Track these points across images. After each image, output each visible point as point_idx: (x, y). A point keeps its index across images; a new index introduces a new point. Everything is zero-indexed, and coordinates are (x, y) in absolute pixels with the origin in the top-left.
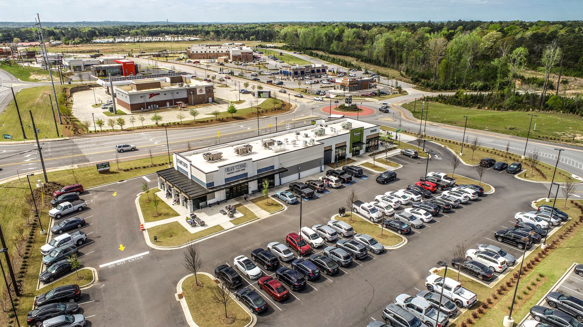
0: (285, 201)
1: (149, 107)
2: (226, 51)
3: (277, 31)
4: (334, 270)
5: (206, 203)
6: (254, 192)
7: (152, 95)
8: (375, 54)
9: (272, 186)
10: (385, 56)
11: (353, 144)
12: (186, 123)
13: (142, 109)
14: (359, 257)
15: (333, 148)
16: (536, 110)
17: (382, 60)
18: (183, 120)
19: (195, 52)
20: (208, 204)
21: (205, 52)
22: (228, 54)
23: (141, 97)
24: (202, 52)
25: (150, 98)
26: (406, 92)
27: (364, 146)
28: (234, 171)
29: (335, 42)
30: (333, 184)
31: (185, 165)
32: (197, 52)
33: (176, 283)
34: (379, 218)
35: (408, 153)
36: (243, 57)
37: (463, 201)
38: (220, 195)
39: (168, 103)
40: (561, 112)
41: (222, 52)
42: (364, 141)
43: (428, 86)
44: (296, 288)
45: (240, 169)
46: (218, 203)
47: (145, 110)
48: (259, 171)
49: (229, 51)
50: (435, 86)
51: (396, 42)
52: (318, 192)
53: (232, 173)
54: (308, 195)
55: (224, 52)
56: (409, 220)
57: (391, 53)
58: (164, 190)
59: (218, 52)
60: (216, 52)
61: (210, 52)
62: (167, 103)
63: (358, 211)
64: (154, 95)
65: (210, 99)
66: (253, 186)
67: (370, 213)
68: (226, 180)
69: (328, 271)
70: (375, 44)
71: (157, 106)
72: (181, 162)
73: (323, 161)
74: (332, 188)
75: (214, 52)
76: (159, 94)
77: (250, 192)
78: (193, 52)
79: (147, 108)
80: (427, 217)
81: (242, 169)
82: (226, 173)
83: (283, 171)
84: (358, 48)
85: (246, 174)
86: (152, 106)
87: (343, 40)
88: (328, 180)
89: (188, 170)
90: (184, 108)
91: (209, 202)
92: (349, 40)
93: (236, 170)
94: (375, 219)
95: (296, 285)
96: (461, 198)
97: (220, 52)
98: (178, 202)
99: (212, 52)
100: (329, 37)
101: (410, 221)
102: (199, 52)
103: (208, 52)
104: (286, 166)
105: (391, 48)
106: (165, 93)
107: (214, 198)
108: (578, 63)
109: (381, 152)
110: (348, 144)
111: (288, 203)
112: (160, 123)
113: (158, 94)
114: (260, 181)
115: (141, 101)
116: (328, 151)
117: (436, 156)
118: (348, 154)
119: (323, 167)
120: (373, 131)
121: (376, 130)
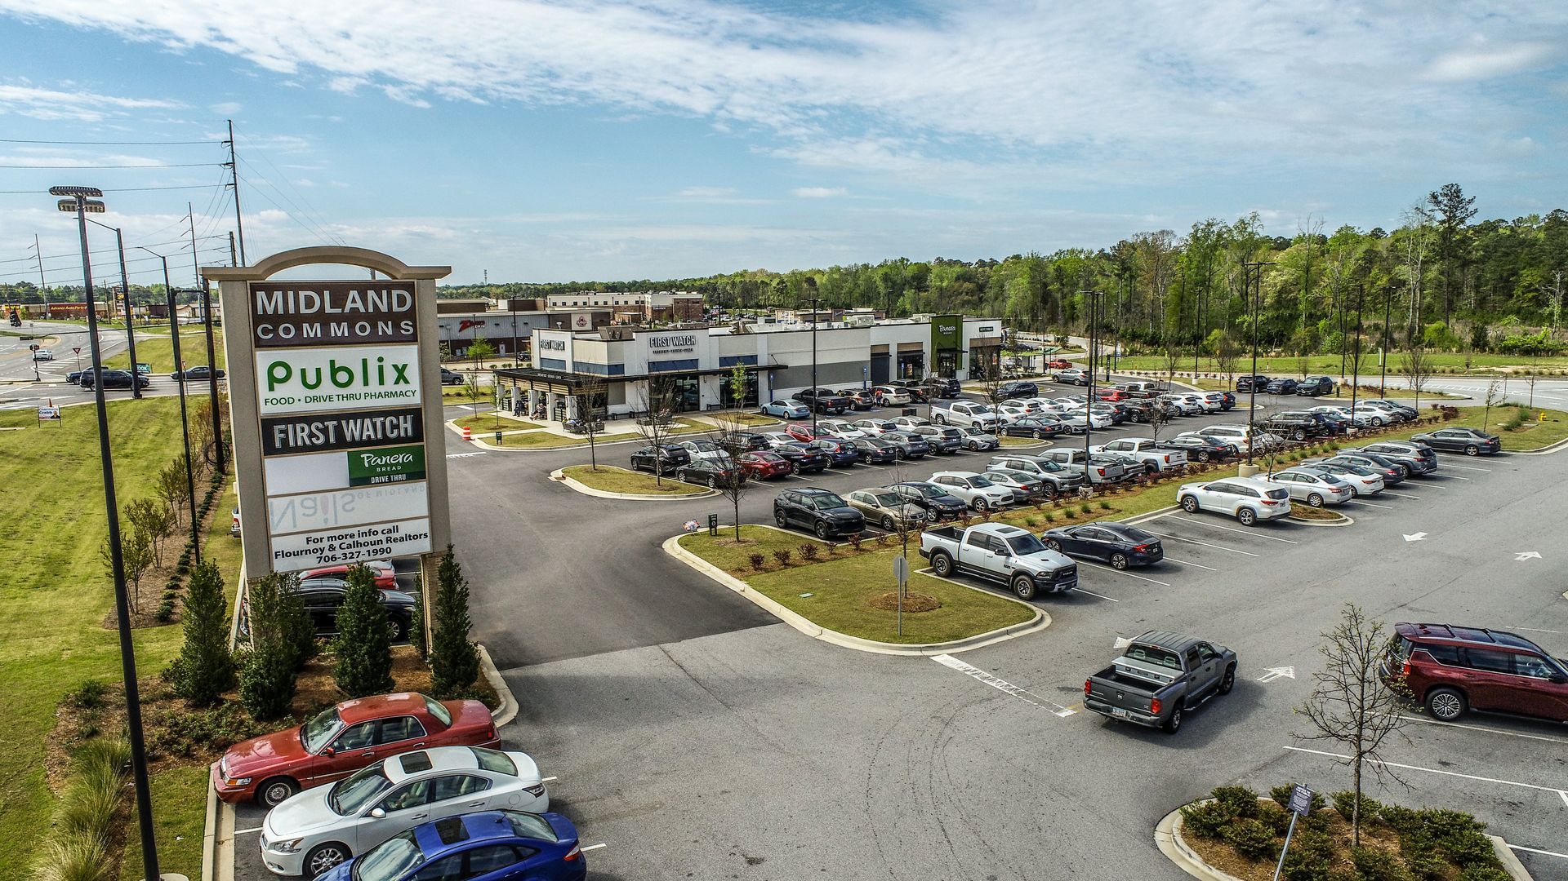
0: (782, 417)
1: (458, 352)
2: (637, 302)
3: (762, 282)
4: (887, 450)
5: (606, 411)
6: (710, 407)
7: (465, 324)
8: (1008, 310)
9: (752, 400)
10: (1033, 309)
11: (939, 351)
14: (943, 447)
15: (893, 351)
16: (1393, 350)
17: (1026, 318)
20: (610, 413)
22: (640, 306)
25: (460, 330)
26: (1080, 347)
27: (966, 358)
28: (669, 349)
29: (909, 293)
30: (892, 398)
31: (561, 346)
33: (549, 472)
34: (992, 422)
35: (1071, 377)
36: (678, 310)
37: (1185, 408)
38: (636, 397)
39: (503, 346)
40: (1454, 350)
41: (626, 302)
42: (966, 346)
43: (1134, 337)
44: (805, 464)
45: (683, 348)
46: (631, 415)
48: (724, 361)
49: (643, 302)
50: (1153, 338)
51: (1056, 270)
52: (859, 408)
53: (665, 352)
54: (835, 403)
55: (632, 302)
56: (1059, 420)
57: (1046, 297)
58: (510, 409)
59: (617, 303)
60: (610, 303)
62: (501, 346)
63: (946, 418)
64: (472, 324)
66: (709, 392)
67: (973, 415)
68: (653, 365)
69: (876, 455)
70: (1006, 288)
72: (549, 345)
73: (868, 369)
74: (891, 406)
76: (483, 323)
77: (703, 407)
79: (454, 353)
80: (1099, 417)
81: (686, 347)
82: (651, 350)
83: (777, 373)
84: (968, 302)
85: (694, 362)
87: (928, 286)
88: (883, 390)
89: (565, 356)
91: (613, 409)
92: (944, 285)
93: (672, 347)
94: (982, 423)
95: (806, 458)
96: (1181, 402)
97: (622, 303)
98: (543, 415)
100: (894, 283)
101: (1062, 422)
104: (784, 363)
105: (1045, 285)
106: (498, 320)
107: (623, 401)
108: (1514, 300)
109: (1005, 378)
110: (927, 349)
111: (790, 418)
113: (480, 324)
116: (879, 358)
120: (985, 330)
121: (992, 329)
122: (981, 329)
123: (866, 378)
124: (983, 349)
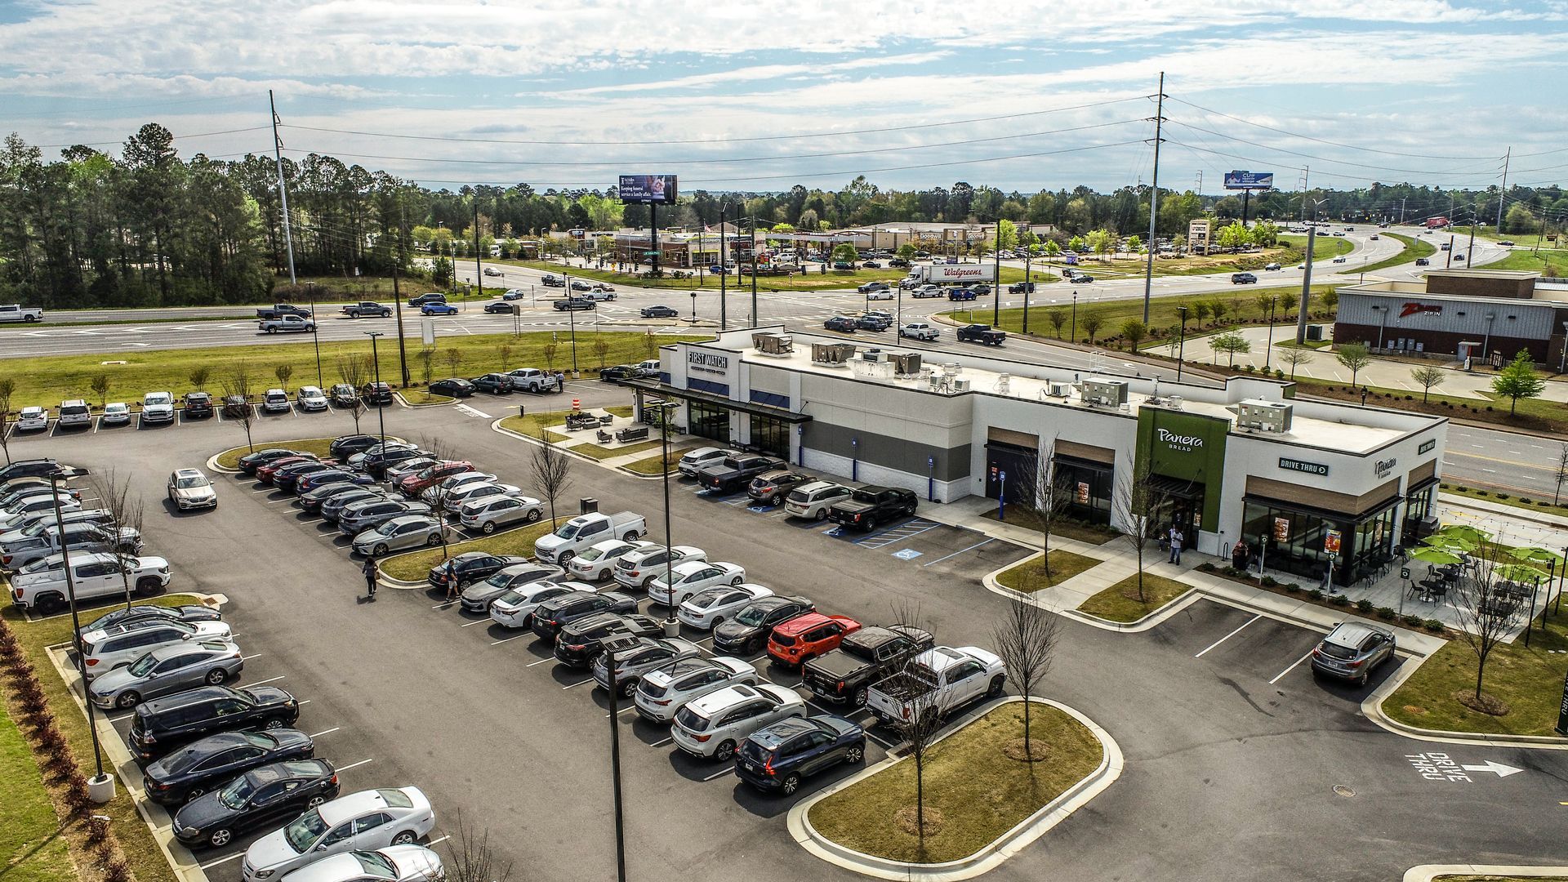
1: (1391, 344)
7: (1412, 307)
11: (1155, 478)
13: (1367, 344)
15: (1046, 449)
23: (1376, 308)
25: (1403, 315)
28: (704, 367)
38: (681, 412)
39: (1465, 344)
47: (1377, 350)
48: (754, 394)
53: (701, 369)
62: (1462, 344)
64: (1421, 308)
68: (692, 382)
71: (1420, 347)
76: (1439, 309)
79: (1385, 345)
81: (719, 370)
82: (689, 363)
85: (724, 389)
86: (1401, 342)
90: (1496, 368)
93: (706, 366)
104: (819, 416)
106: (1463, 309)
110: (1123, 467)
113: (1436, 308)
114: (756, 419)
115: (1374, 319)
117: (1505, 770)
118: (1122, 514)
119: (943, 488)
120: (1300, 466)
121: (1322, 470)
122: (1285, 463)
123: (933, 474)
124: (1284, 507)
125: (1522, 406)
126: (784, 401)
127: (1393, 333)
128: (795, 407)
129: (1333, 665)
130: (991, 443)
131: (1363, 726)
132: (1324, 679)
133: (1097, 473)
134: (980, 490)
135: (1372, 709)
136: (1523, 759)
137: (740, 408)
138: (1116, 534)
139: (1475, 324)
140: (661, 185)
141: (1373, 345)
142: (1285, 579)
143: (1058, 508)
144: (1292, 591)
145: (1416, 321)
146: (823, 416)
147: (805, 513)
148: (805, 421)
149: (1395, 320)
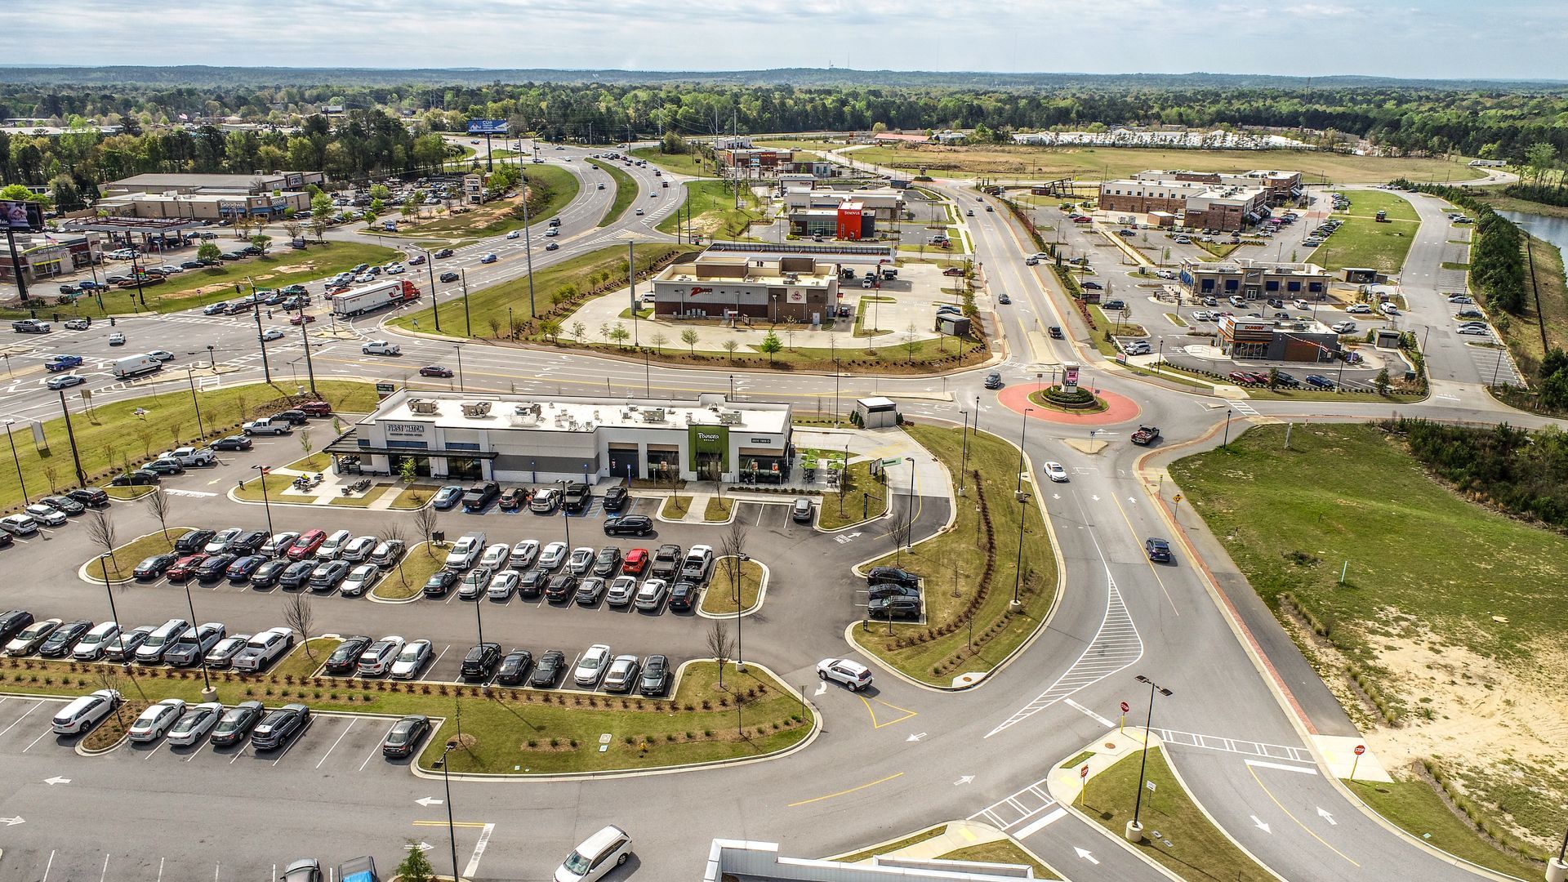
1: (688, 313)
6: (438, 477)
7: (696, 290)
11: (700, 454)
12: (669, 353)
13: (675, 314)
15: (642, 450)
18: (662, 346)
19: (1113, 193)
21: (1139, 194)
23: (676, 291)
24: (1130, 193)
25: (692, 295)
26: (1424, 393)
27: (734, 468)
28: (400, 432)
32: (1118, 192)
38: (380, 463)
39: (727, 310)
42: (733, 456)
45: (414, 433)
46: (375, 474)
47: (681, 316)
48: (448, 445)
53: (398, 435)
59: (1173, 196)
61: (1151, 194)
62: (725, 310)
64: (702, 291)
65: (816, 316)
68: (388, 442)
71: (704, 313)
75: (1161, 195)
76: (711, 290)
78: (1109, 192)
79: (685, 313)
81: (417, 433)
82: (388, 433)
83: (496, 458)
85: (424, 444)
86: (694, 311)
91: (362, 467)
93: (404, 433)
99: (1156, 195)
102: (1124, 193)
103: (1147, 195)
104: (503, 452)
110: (684, 452)
112: (625, 343)
113: (708, 290)
114: (452, 460)
115: (676, 298)
116: (622, 452)
117: (858, 534)
118: (686, 472)
119: (593, 478)
120: (760, 441)
121: (769, 441)
122: (754, 440)
123: (587, 471)
124: (758, 458)
125: (776, 357)
126: (477, 446)
127: (689, 306)
128: (484, 448)
129: (801, 516)
130: (611, 451)
131: (816, 534)
132: (798, 521)
133: (672, 455)
134: (607, 474)
135: (817, 527)
136: (862, 529)
137: (437, 454)
138: (685, 482)
139: (730, 299)
140: (21, 213)
141: (679, 313)
142: (762, 486)
143: (651, 473)
144: (767, 491)
145: (701, 298)
146: (504, 451)
147: (547, 509)
148: (494, 457)
149: (689, 298)
